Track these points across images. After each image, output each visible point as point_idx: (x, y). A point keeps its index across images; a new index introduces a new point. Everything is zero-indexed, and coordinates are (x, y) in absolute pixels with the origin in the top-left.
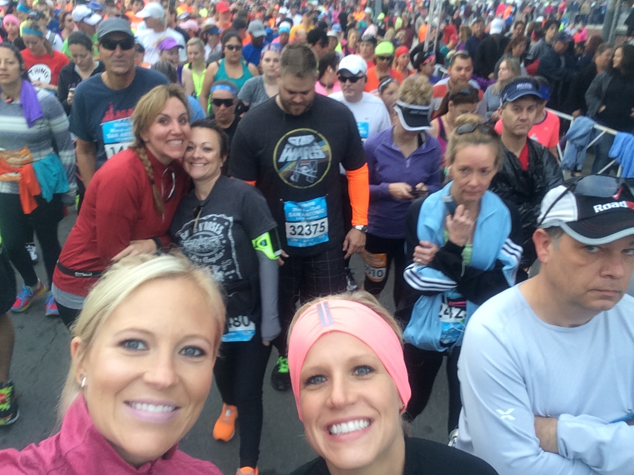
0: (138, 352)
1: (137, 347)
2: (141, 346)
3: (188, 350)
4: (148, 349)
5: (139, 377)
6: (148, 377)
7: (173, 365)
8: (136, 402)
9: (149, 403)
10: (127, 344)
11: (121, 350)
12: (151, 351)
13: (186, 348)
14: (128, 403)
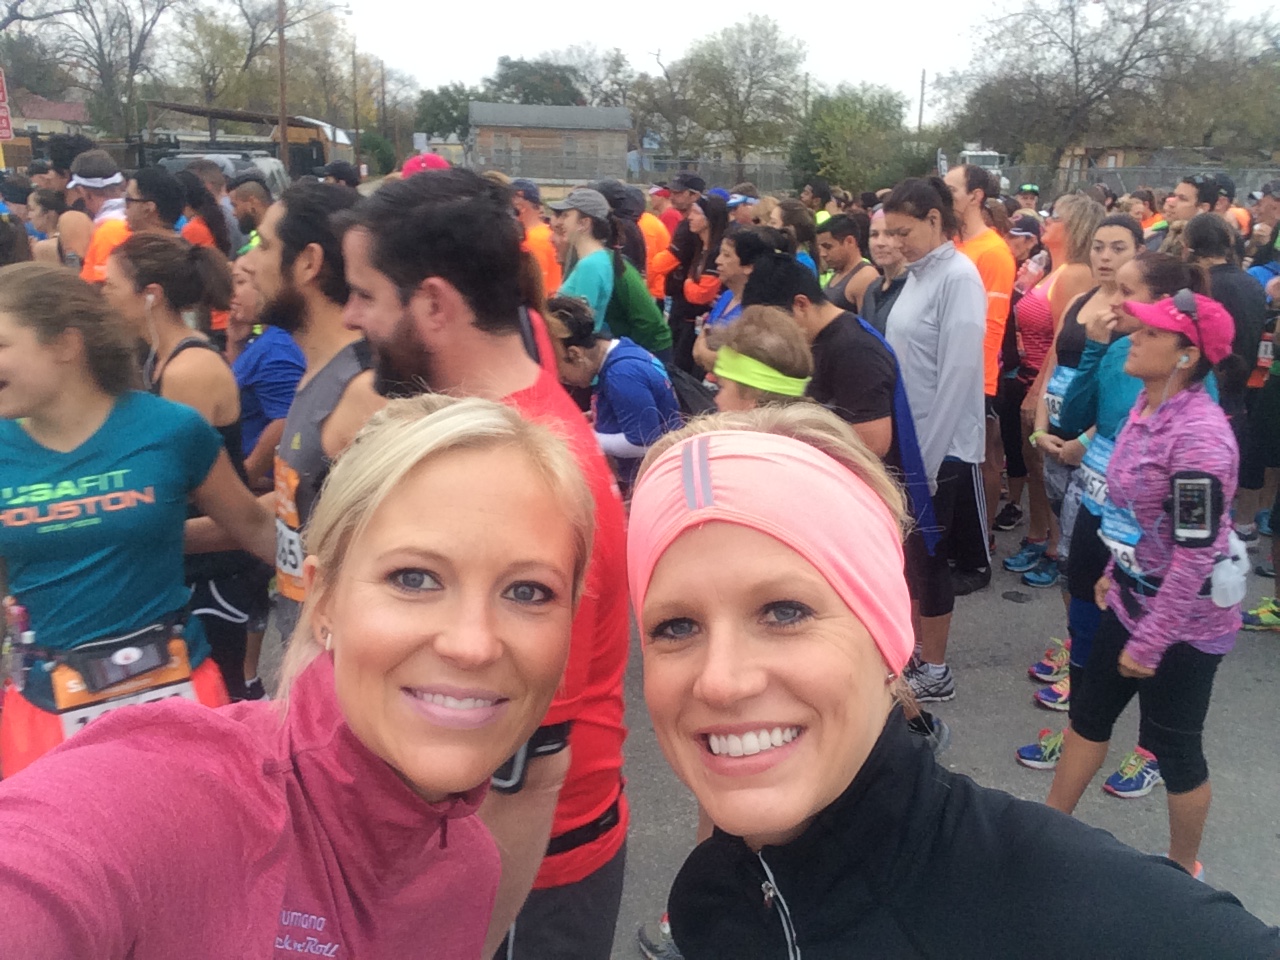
0: (422, 595)
1: (421, 582)
2: (428, 582)
3: (520, 590)
4: (443, 588)
5: (426, 644)
6: (443, 644)
7: (490, 621)
8: (424, 691)
9: (447, 693)
10: (400, 579)
11: (390, 590)
12: (449, 591)
13: (516, 586)
14: (408, 690)
